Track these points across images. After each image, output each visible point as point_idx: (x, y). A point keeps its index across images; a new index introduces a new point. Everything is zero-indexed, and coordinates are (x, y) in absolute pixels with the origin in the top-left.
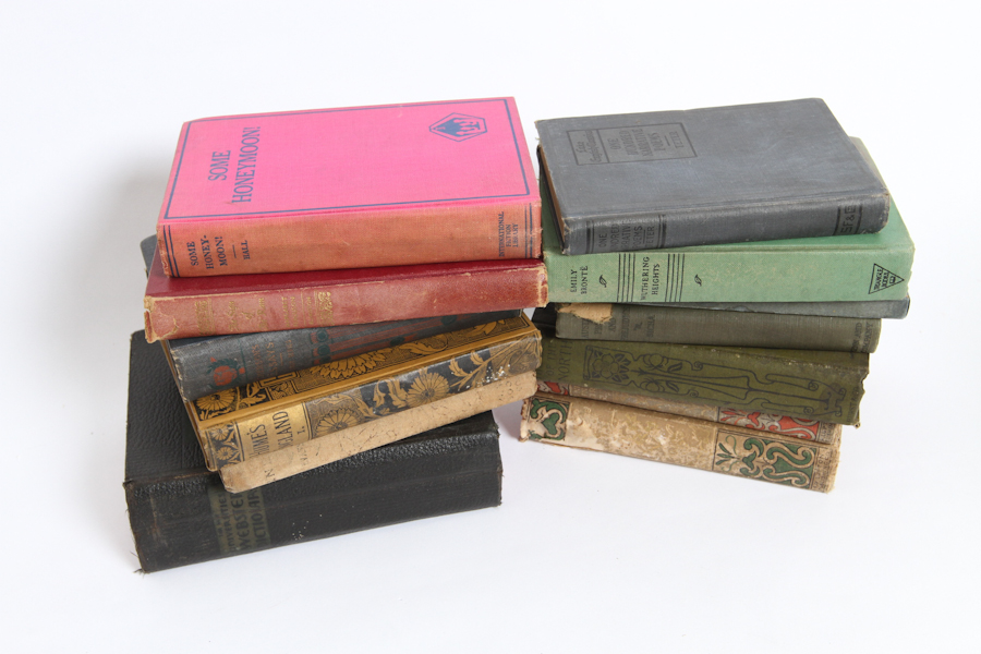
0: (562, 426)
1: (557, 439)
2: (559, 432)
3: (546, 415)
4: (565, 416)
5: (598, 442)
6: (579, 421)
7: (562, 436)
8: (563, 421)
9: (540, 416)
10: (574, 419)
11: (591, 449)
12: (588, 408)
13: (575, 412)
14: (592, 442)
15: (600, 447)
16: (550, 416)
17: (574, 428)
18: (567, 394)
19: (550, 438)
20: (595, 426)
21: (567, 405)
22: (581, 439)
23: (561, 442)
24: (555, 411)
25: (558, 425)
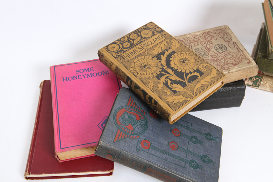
0: (259, 83)
1: (256, 87)
2: (258, 85)
3: (255, 80)
4: (261, 81)
5: (270, 89)
6: (265, 82)
7: (258, 86)
8: (260, 82)
9: (253, 80)
10: (264, 82)
11: (266, 91)
12: (269, 79)
13: (264, 80)
14: (268, 89)
15: (270, 90)
16: (256, 80)
17: (263, 84)
18: (263, 74)
19: (254, 86)
20: (270, 85)
21: (262, 77)
22: (265, 88)
23: (258, 88)
24: (258, 79)
25: (258, 83)
